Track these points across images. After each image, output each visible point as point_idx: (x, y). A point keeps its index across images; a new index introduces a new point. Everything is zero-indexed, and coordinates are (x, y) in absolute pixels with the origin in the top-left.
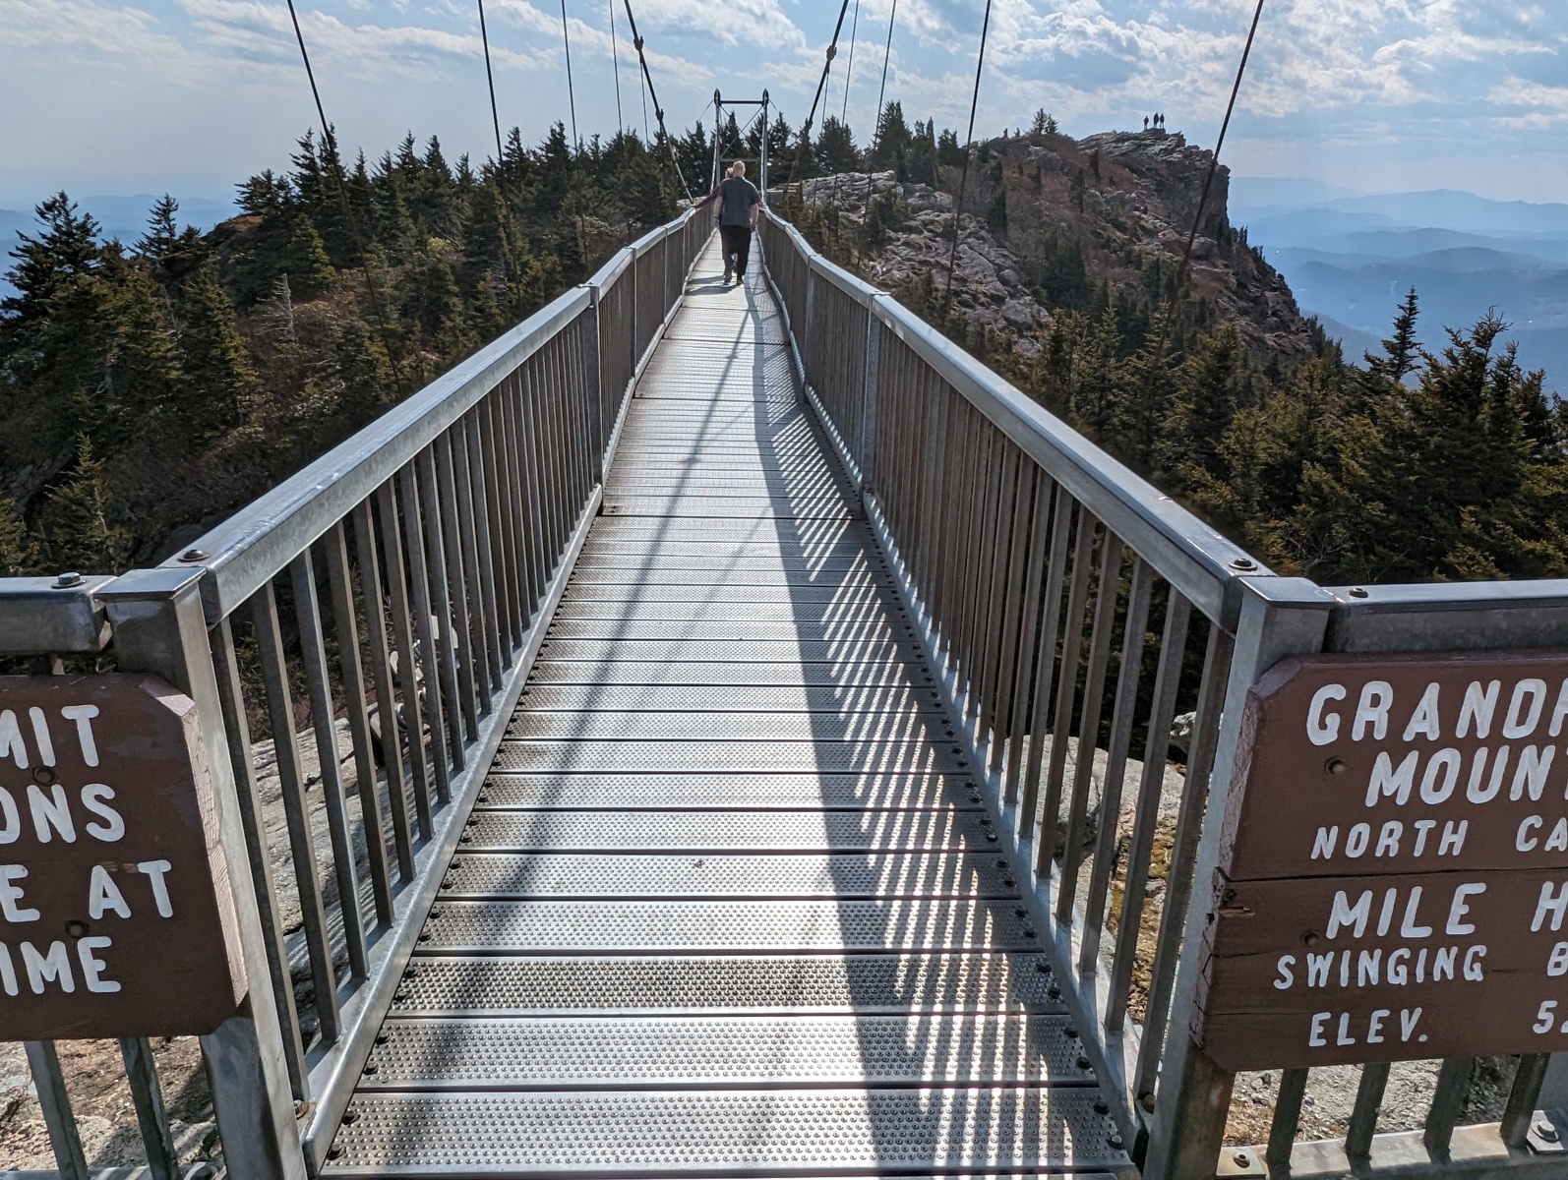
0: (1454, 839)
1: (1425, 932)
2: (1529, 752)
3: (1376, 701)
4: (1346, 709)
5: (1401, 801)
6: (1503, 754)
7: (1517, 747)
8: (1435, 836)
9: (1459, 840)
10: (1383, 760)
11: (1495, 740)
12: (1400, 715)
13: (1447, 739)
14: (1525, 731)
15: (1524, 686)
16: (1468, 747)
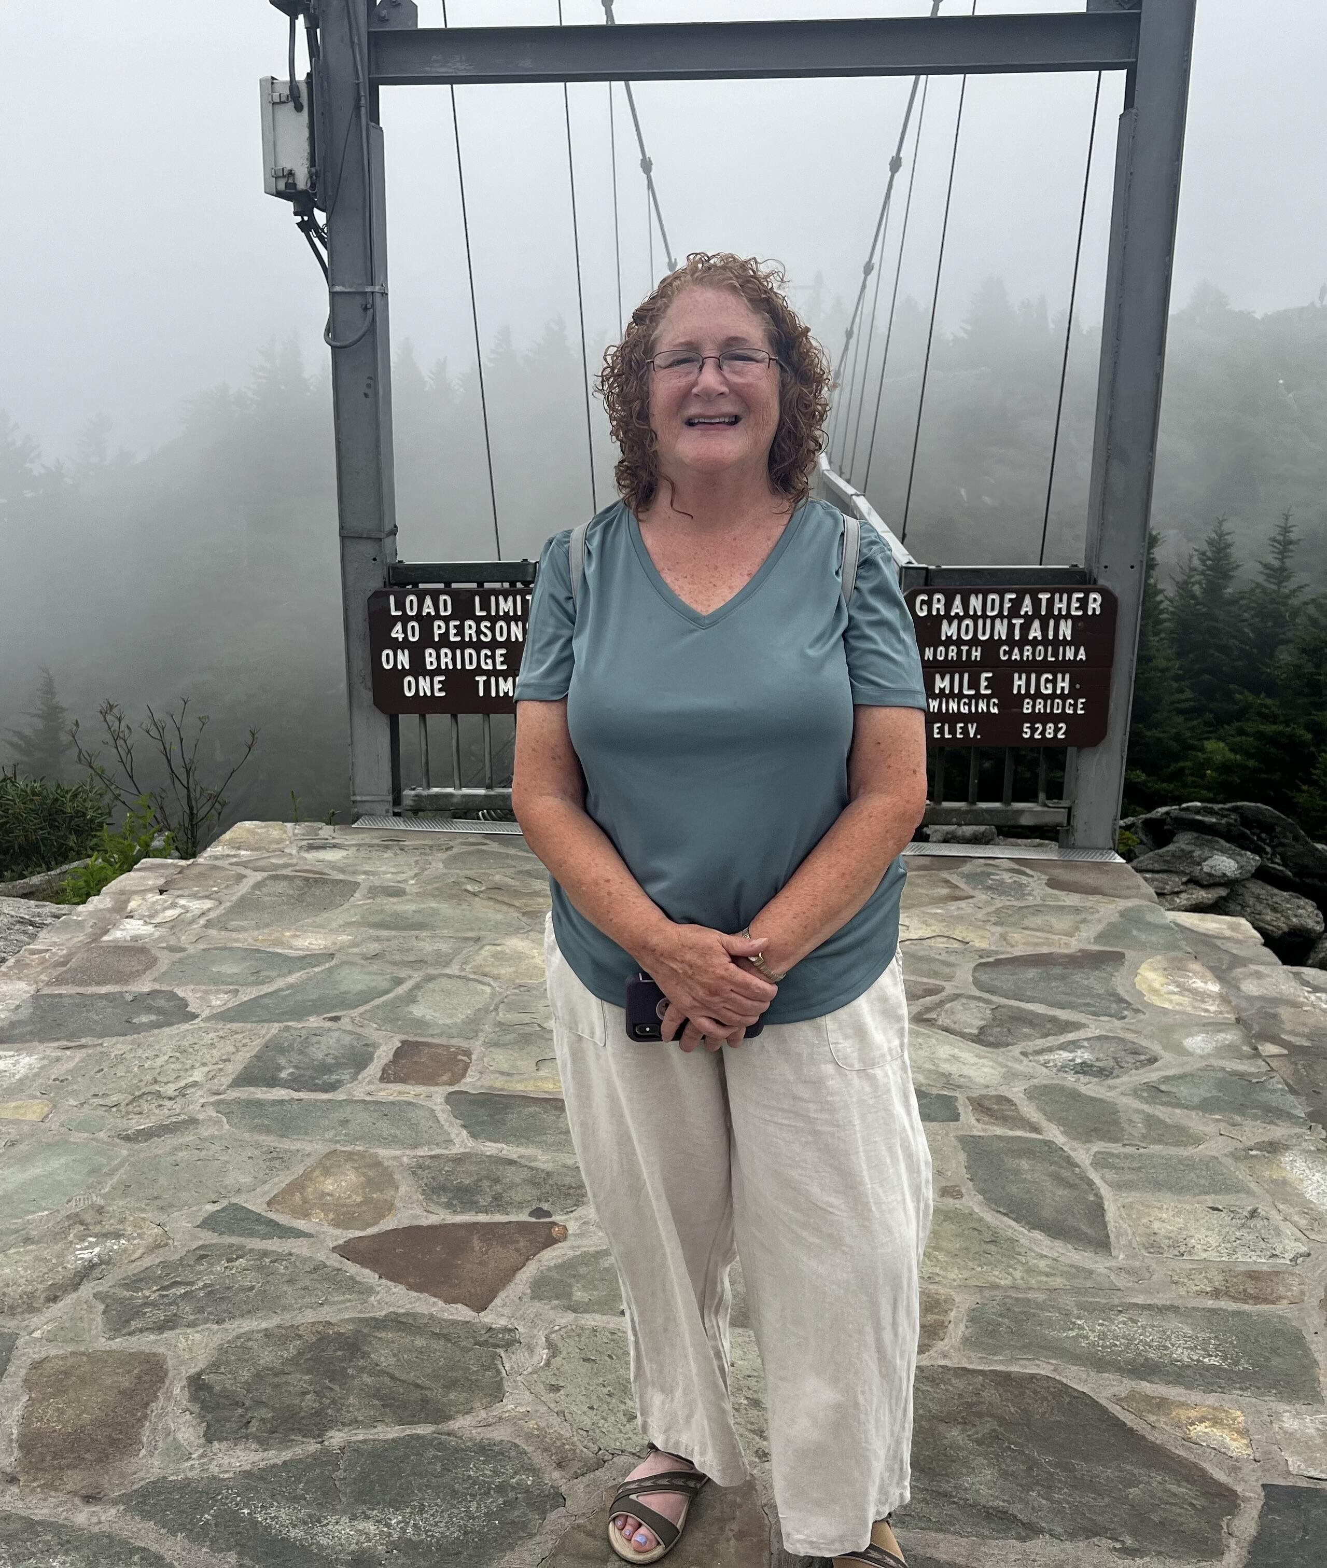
0: (976, 654)
1: (972, 692)
2: (998, 621)
3: (939, 600)
4: (929, 603)
5: (954, 638)
6: (988, 622)
7: (993, 619)
8: (969, 653)
9: (978, 654)
10: (945, 623)
11: (984, 616)
12: (948, 606)
13: (966, 615)
14: (995, 613)
15: (991, 597)
16: (975, 618)
